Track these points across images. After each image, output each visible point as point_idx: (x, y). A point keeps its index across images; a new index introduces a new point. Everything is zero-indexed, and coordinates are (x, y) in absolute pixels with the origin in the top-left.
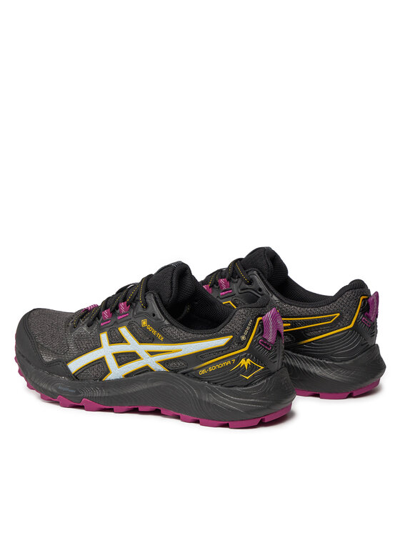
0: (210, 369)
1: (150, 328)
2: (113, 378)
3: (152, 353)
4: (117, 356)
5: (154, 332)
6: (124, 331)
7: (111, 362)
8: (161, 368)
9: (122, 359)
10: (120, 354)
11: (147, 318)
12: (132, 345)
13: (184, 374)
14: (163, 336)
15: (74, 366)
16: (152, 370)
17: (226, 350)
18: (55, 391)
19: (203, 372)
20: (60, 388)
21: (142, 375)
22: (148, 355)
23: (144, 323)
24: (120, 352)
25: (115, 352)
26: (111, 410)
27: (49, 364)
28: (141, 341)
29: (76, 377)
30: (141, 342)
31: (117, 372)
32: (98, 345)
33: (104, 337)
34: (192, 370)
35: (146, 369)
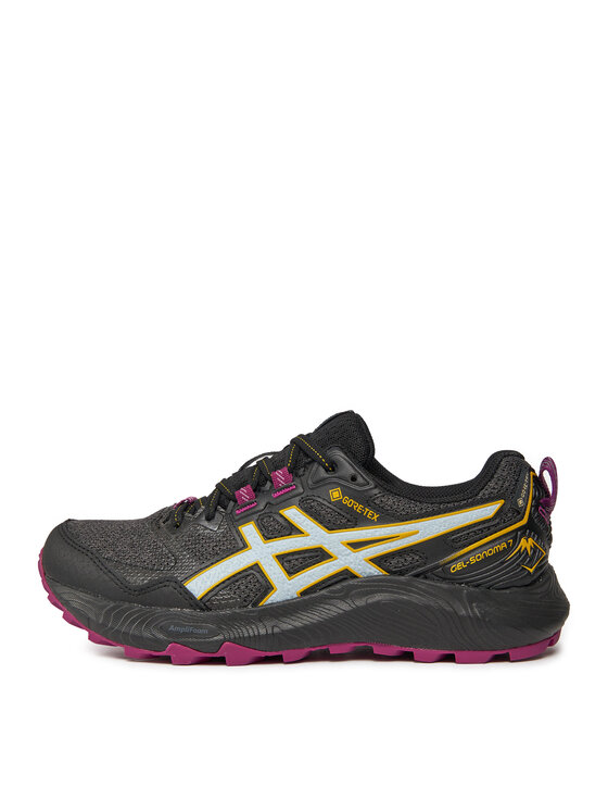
0: (473, 560)
1: (348, 502)
2: (279, 600)
3: (356, 545)
4: (282, 559)
5: (358, 508)
6: (293, 514)
7: (274, 572)
8: (375, 571)
9: (293, 563)
10: (288, 554)
11: (340, 485)
12: (313, 534)
13: (417, 576)
14: (377, 511)
15: (199, 585)
16: (355, 577)
17: (495, 526)
18: (161, 636)
19: (459, 566)
20: (172, 628)
21: (338, 586)
22: (349, 550)
23: (336, 494)
24: (287, 551)
25: (278, 553)
26: (277, 659)
27: (143, 590)
28: (331, 526)
29: (204, 604)
30: (330, 528)
31: (285, 587)
32: (240, 545)
33: (250, 531)
34: (437, 567)
35: (346, 575)
